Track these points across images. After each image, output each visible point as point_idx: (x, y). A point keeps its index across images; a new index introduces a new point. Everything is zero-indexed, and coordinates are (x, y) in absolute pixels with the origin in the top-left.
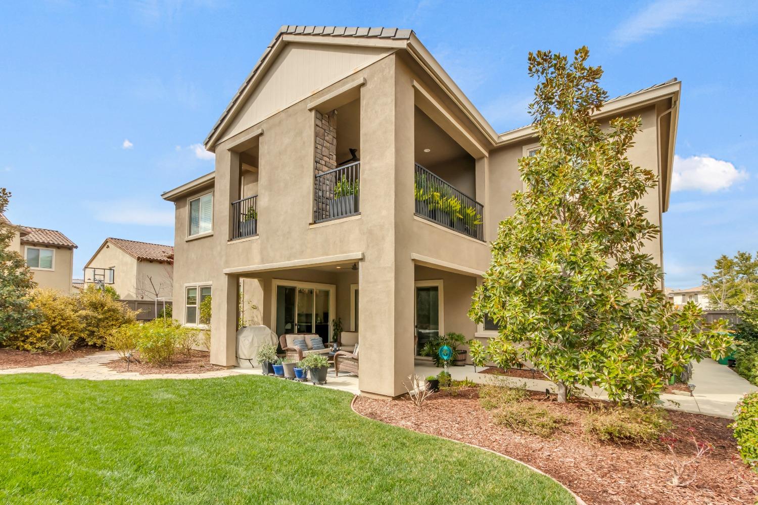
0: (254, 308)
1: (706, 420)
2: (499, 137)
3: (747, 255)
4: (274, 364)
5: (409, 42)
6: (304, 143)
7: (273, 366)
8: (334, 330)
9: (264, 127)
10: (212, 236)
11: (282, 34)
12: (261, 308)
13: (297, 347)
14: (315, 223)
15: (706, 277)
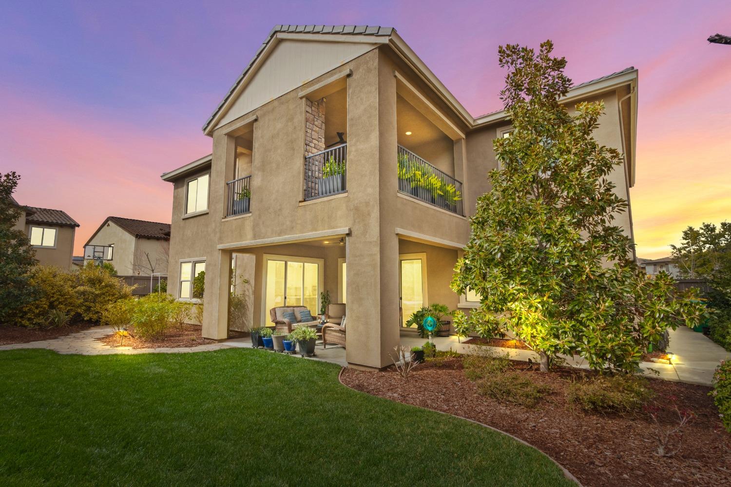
0: (247, 282)
1: (687, 388)
2: (475, 121)
3: (712, 226)
4: (264, 337)
5: (390, 38)
6: (295, 128)
7: (263, 338)
8: (322, 303)
9: (259, 113)
10: (208, 213)
11: (276, 32)
12: (252, 282)
13: (286, 320)
14: (305, 201)
15: (674, 247)
